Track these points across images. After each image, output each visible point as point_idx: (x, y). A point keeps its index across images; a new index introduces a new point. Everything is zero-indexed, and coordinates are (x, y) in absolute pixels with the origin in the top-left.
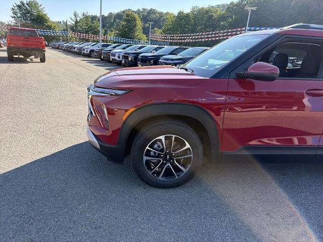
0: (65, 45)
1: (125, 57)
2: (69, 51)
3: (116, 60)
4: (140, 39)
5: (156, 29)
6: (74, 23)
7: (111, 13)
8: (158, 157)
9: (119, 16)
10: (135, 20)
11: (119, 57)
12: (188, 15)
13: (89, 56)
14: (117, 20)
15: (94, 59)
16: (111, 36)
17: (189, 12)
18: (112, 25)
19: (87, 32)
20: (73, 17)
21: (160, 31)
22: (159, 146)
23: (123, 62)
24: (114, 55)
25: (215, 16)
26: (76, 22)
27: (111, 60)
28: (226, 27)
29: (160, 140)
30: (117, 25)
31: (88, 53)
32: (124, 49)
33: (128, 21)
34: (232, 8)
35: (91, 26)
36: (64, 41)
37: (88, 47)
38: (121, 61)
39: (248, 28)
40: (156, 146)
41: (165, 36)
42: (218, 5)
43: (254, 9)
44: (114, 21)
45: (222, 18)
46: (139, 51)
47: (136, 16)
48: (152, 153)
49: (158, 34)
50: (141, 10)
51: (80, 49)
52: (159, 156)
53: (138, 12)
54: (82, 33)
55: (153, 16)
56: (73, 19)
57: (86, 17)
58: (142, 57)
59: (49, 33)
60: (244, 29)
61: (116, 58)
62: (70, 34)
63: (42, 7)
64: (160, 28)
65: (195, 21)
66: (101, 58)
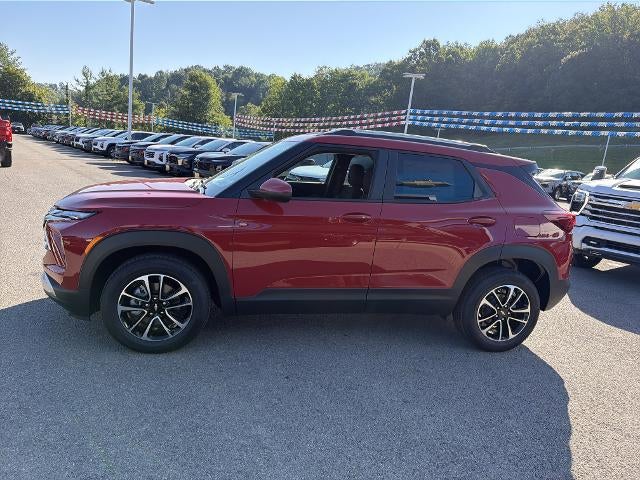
0: (60, 131)
1: (172, 159)
2: (67, 145)
3: (156, 164)
4: (217, 124)
5: (249, 105)
6: (82, 89)
7: (161, 72)
8: (141, 307)
9: (176, 78)
10: (206, 86)
11: (161, 159)
12: (309, 83)
13: (106, 154)
14: (174, 86)
15: (115, 162)
16: (159, 117)
17: (312, 76)
18: (162, 95)
19: (108, 108)
20: (81, 78)
21: (258, 109)
22: (142, 292)
23: (168, 167)
24: (151, 155)
25: (361, 84)
26: (88, 88)
27: (146, 163)
28: (381, 106)
29: (142, 282)
30: (173, 95)
31: (105, 149)
32: (173, 143)
33: (193, 89)
34: (391, 72)
35: (117, 97)
36: (59, 124)
37: (103, 138)
38: (164, 166)
39: (410, 110)
40: (138, 291)
41: (267, 121)
42: (369, 65)
43: (422, 77)
44: (167, 86)
45: (373, 89)
46: (200, 148)
47: (211, 80)
48: (132, 302)
49: (253, 116)
50: (221, 68)
51: (89, 142)
52: (143, 306)
53: (216, 73)
54: (100, 109)
55: (244, 81)
56: (80, 80)
57: (109, 79)
58: (201, 159)
59: (28, 108)
60: (403, 112)
61: (156, 159)
62: (73, 110)
63: (15, 55)
64: (258, 104)
65: (322, 94)
66: (128, 160)
